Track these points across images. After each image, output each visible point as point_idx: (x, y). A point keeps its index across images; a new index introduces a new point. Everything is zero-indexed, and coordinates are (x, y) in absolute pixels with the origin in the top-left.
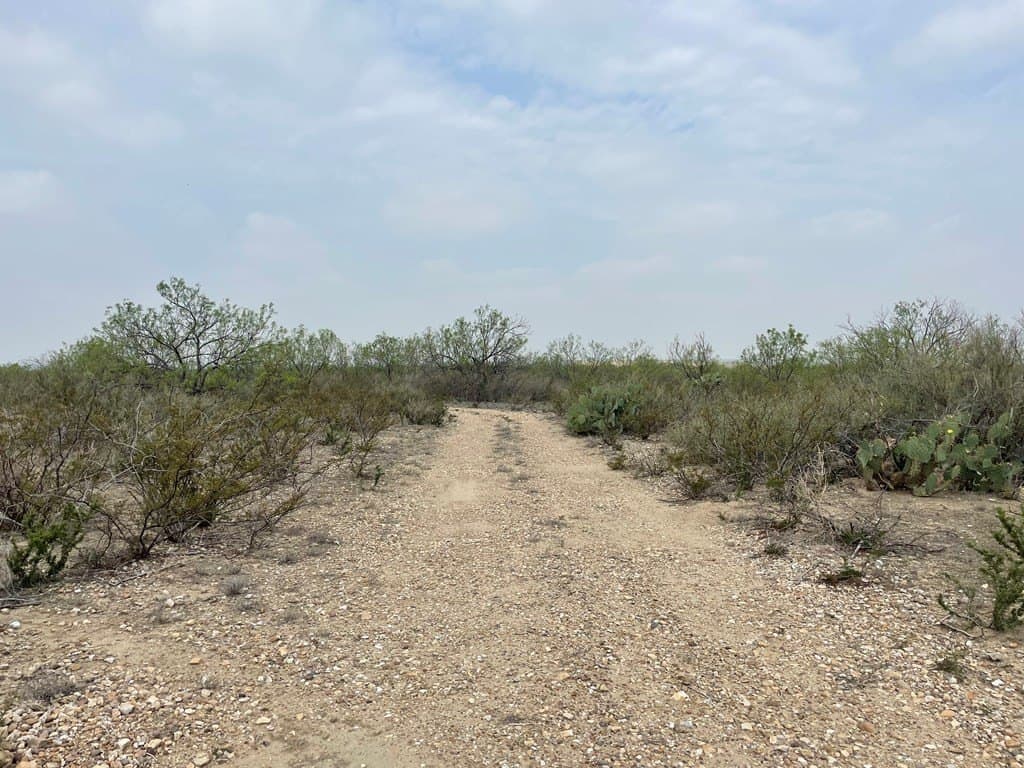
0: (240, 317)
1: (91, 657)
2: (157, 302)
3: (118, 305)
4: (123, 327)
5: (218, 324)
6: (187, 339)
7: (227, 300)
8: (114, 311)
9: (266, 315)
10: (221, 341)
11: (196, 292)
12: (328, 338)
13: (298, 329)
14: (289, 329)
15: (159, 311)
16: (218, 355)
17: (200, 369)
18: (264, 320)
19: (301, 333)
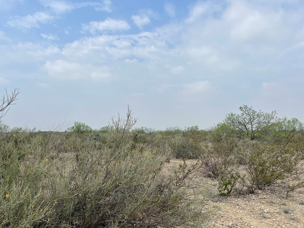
0: (265, 115)
1: (246, 224)
2: (240, 113)
3: (229, 114)
4: (230, 120)
5: (258, 118)
6: (248, 123)
7: (260, 111)
8: (228, 116)
9: (274, 114)
10: (259, 123)
11: (251, 109)
12: (295, 121)
13: (284, 118)
14: (282, 119)
15: (240, 115)
16: (258, 127)
17: (253, 132)
18: (273, 116)
19: (285, 119)
